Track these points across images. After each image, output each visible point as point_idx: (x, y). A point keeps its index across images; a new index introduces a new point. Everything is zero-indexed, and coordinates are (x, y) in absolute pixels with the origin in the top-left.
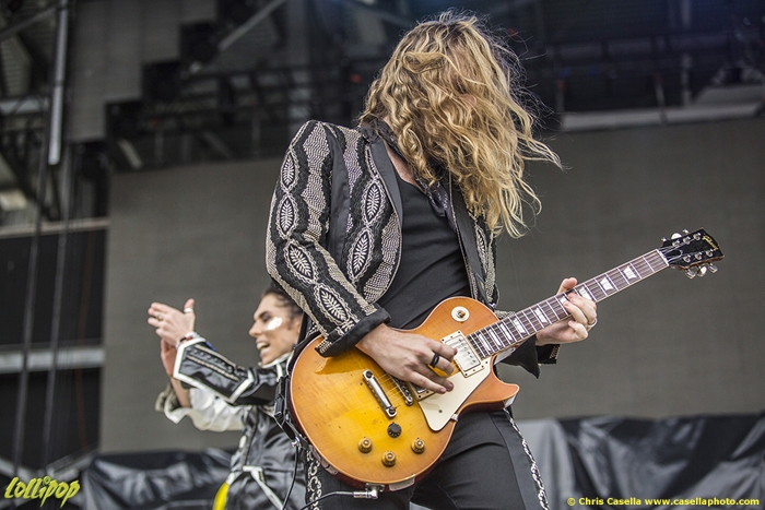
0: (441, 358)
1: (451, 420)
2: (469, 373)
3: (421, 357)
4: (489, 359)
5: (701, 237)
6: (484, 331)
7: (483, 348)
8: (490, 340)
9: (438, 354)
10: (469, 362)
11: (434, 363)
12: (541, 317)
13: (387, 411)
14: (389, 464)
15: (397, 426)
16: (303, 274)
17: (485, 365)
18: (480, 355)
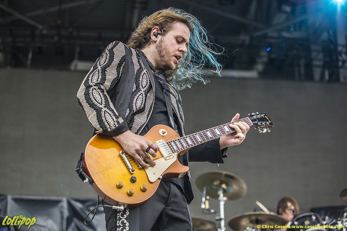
0: (151, 149)
1: (159, 179)
2: (167, 158)
3: (142, 146)
4: (176, 154)
5: (264, 116)
6: (174, 141)
7: (173, 148)
8: (176, 145)
9: (150, 147)
10: (167, 154)
11: (147, 151)
12: (199, 138)
13: (131, 170)
14: (130, 195)
15: (135, 178)
16: (98, 102)
17: (174, 156)
18: (172, 151)
